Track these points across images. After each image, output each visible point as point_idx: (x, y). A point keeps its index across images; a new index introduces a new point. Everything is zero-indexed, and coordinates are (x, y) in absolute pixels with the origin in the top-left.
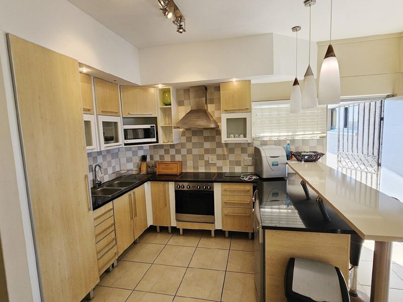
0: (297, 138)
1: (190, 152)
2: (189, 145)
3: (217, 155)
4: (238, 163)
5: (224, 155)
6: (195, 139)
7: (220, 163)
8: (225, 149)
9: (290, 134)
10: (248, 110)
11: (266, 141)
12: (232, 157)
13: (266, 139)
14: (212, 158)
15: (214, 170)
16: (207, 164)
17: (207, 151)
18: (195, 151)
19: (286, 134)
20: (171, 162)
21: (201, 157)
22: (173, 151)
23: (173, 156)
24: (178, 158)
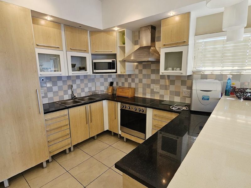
0: (244, 73)
1: (140, 81)
2: (140, 76)
3: (161, 86)
4: (178, 94)
5: (166, 86)
6: (145, 72)
7: (162, 92)
8: (167, 80)
9: (236, 68)
10: (185, 43)
11: (207, 75)
12: (172, 88)
13: (206, 73)
14: (156, 87)
15: (157, 97)
16: (153, 92)
17: (153, 82)
18: (145, 81)
19: (231, 68)
20: (128, 88)
21: (149, 86)
22: (130, 80)
23: (130, 84)
24: (133, 85)
